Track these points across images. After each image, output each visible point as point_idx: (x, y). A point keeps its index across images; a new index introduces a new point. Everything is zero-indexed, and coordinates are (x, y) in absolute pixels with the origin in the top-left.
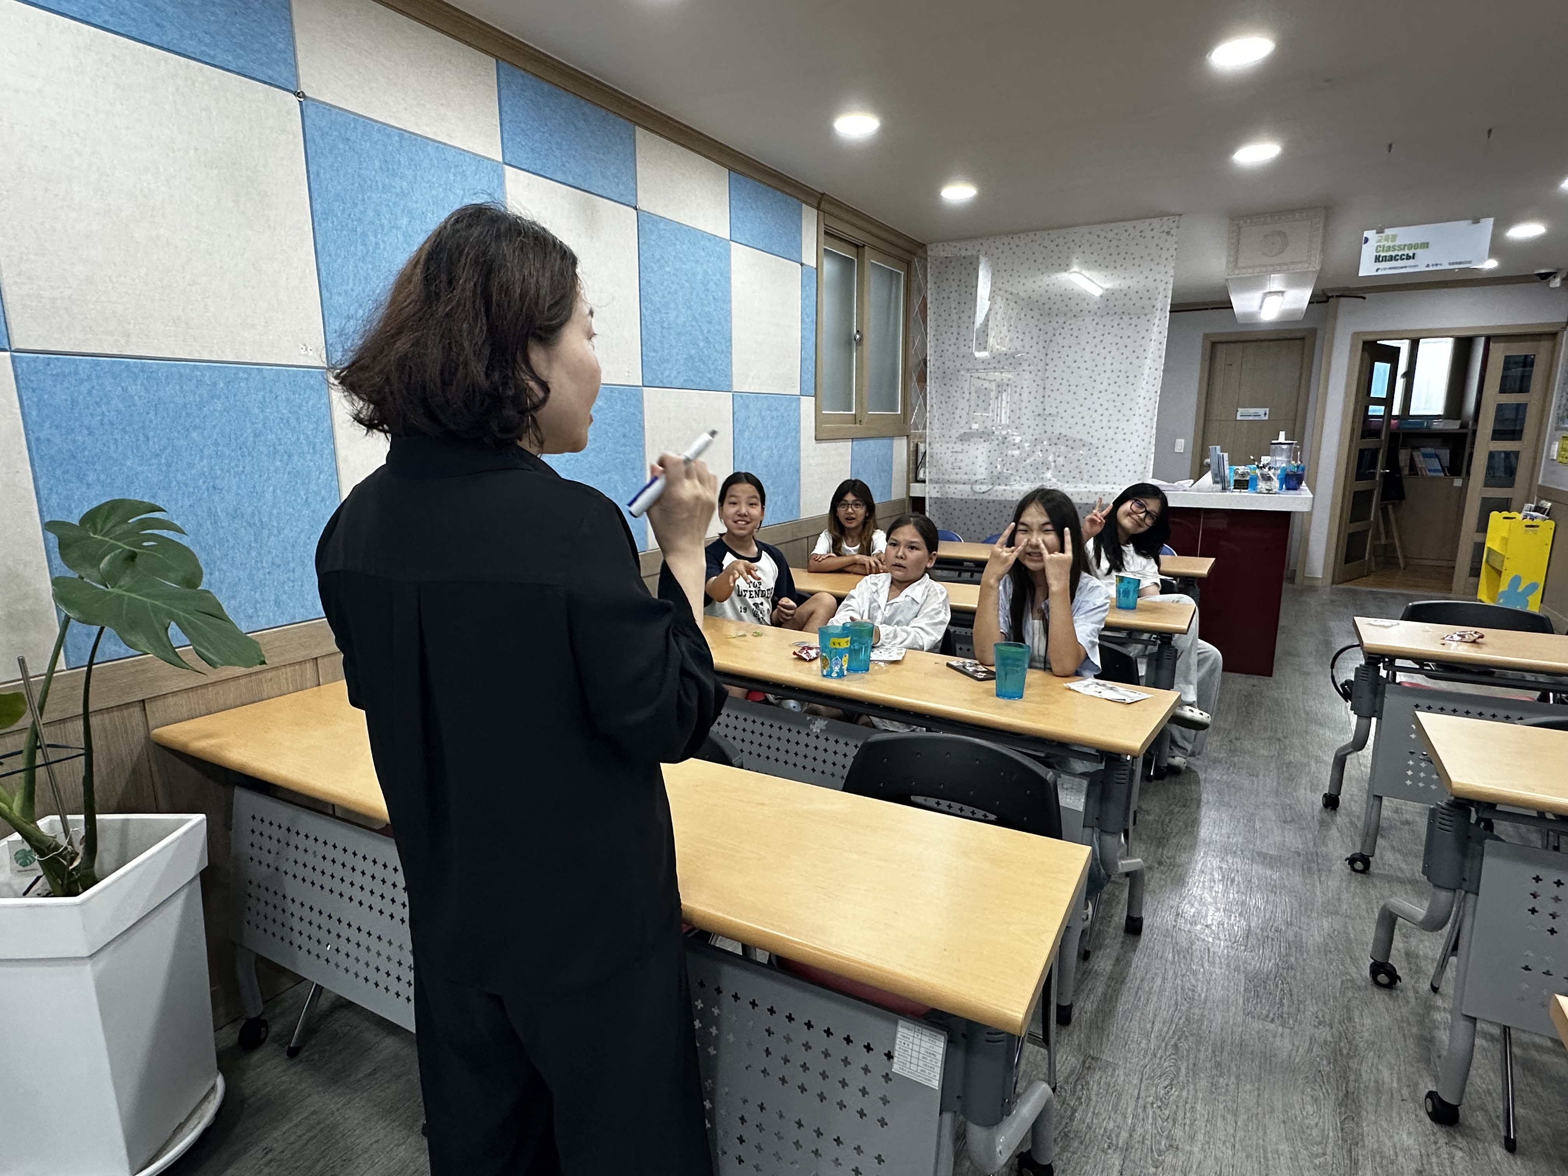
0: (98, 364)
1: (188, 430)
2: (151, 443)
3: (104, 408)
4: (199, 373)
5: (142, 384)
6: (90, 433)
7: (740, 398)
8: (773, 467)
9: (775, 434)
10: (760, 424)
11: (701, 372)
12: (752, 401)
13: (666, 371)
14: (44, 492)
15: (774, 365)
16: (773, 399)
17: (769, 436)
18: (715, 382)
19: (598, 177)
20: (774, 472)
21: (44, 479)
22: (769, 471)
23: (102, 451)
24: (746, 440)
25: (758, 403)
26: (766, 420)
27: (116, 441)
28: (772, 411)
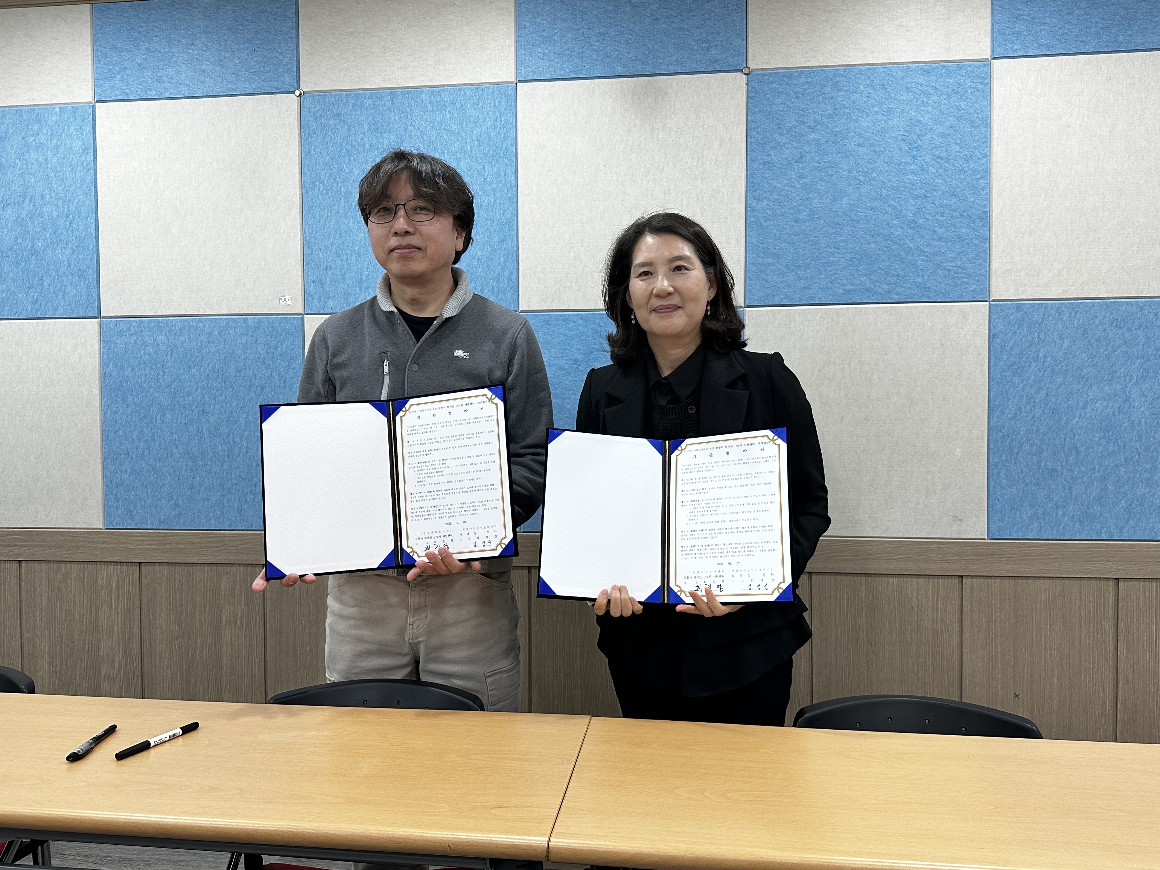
4: (201, 325)
7: (1014, 310)
8: (1131, 431)
9: (1141, 371)
10: (1085, 352)
11: (893, 276)
12: (1053, 314)
13: (801, 281)
14: (104, 408)
15: (1136, 246)
16: (1134, 307)
17: (1118, 375)
18: (934, 288)
19: (669, 52)
20: (1136, 441)
21: (105, 399)
22: (1116, 438)
23: (137, 382)
24: (1031, 381)
25: (1078, 316)
26: (1108, 345)
27: (146, 375)
28: (1129, 330)
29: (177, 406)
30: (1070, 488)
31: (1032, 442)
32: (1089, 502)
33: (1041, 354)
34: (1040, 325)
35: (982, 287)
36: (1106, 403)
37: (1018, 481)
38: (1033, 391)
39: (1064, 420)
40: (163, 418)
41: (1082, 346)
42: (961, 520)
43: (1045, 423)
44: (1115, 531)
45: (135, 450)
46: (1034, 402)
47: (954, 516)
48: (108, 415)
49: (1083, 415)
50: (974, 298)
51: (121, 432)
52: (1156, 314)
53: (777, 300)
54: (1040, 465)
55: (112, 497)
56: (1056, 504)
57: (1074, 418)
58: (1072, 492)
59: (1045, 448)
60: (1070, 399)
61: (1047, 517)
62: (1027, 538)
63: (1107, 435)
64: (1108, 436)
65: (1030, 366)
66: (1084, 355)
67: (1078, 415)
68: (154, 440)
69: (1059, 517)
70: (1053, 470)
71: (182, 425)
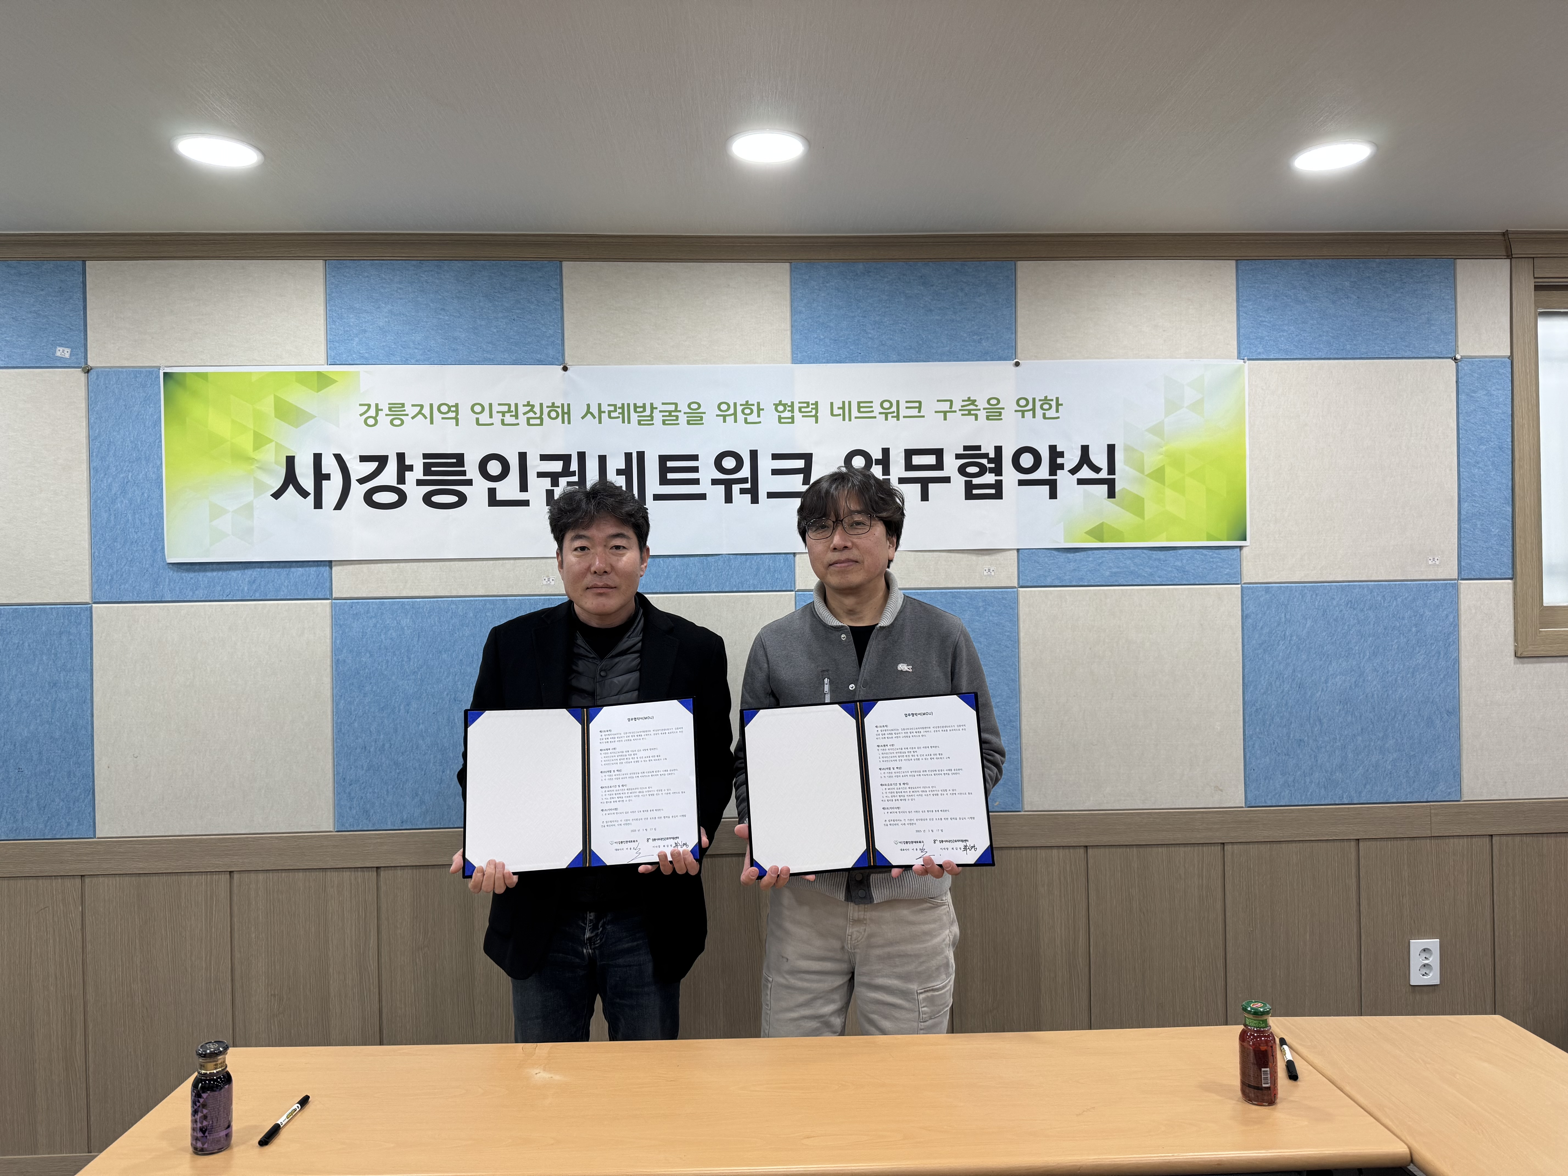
0: (383, 604)
1: (440, 652)
2: (412, 663)
3: (383, 637)
4: (454, 607)
5: (412, 616)
6: (371, 656)
7: (1263, 593)
8: (1366, 703)
9: (1373, 648)
10: (1325, 631)
11: (1155, 559)
12: (1297, 596)
13: (1071, 563)
14: (338, 698)
15: (1365, 535)
16: (1366, 589)
17: (1354, 652)
18: (1193, 571)
19: (942, 343)
20: (1370, 712)
21: (338, 688)
22: (1353, 710)
23: (377, 669)
24: (1280, 658)
25: (1318, 598)
26: (1344, 624)
27: (387, 662)
28: (1362, 610)
29: (425, 694)
30: (1315, 757)
31: (1282, 714)
32: (1332, 769)
33: (1287, 633)
34: (1286, 607)
35: (1235, 570)
36: (1344, 678)
37: (1270, 752)
38: (1282, 667)
39: (1309, 694)
40: (407, 708)
41: (1323, 625)
42: (1221, 790)
43: (1293, 698)
44: (1355, 795)
45: (373, 744)
46: (1283, 677)
47: (1216, 787)
48: (341, 706)
49: (1325, 689)
50: (1228, 581)
51: (356, 725)
52: (1384, 596)
53: (1049, 581)
54: (1289, 736)
55: (345, 796)
56: (1304, 772)
57: (1317, 692)
58: (1317, 761)
59: (1293, 721)
60: (1314, 675)
61: (1297, 785)
62: (1280, 804)
63: (1345, 707)
64: (1347, 708)
65: (1278, 644)
66: (1324, 634)
67: (1320, 689)
68: (396, 731)
69: (1307, 783)
70: (1301, 740)
71: (430, 714)
